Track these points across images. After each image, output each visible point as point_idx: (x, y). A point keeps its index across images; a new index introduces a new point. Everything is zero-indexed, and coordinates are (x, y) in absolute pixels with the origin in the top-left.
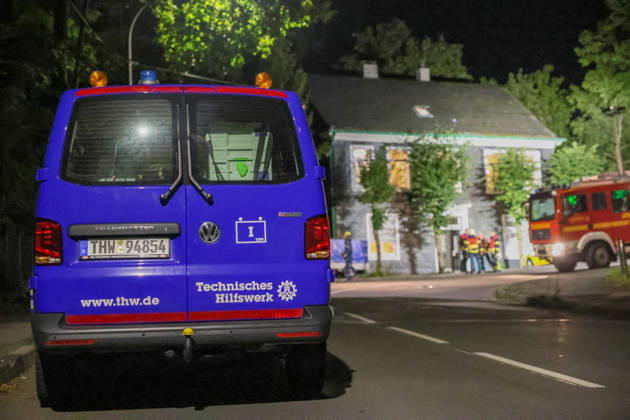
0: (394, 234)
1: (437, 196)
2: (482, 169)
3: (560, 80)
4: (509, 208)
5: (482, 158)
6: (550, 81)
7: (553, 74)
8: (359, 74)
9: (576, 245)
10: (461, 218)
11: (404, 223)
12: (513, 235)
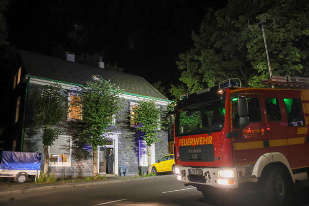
0: (69, 149)
1: (95, 123)
2: (129, 113)
3: (163, 88)
4: (143, 135)
5: (129, 106)
6: (160, 88)
7: (161, 85)
8: (64, 58)
9: (250, 170)
10: (115, 140)
11: (75, 142)
12: (144, 153)
